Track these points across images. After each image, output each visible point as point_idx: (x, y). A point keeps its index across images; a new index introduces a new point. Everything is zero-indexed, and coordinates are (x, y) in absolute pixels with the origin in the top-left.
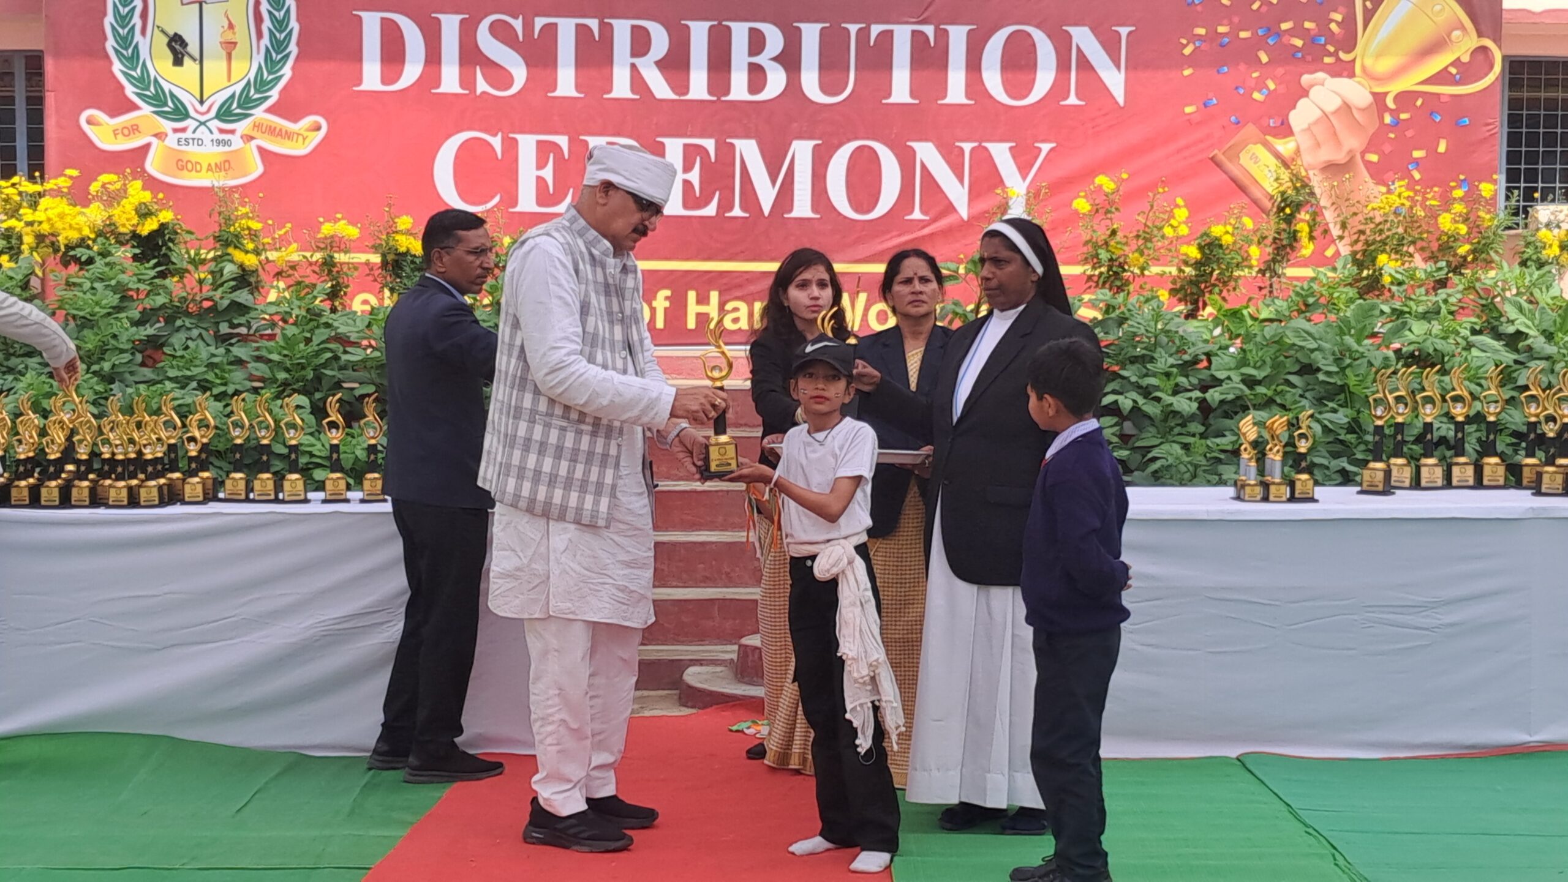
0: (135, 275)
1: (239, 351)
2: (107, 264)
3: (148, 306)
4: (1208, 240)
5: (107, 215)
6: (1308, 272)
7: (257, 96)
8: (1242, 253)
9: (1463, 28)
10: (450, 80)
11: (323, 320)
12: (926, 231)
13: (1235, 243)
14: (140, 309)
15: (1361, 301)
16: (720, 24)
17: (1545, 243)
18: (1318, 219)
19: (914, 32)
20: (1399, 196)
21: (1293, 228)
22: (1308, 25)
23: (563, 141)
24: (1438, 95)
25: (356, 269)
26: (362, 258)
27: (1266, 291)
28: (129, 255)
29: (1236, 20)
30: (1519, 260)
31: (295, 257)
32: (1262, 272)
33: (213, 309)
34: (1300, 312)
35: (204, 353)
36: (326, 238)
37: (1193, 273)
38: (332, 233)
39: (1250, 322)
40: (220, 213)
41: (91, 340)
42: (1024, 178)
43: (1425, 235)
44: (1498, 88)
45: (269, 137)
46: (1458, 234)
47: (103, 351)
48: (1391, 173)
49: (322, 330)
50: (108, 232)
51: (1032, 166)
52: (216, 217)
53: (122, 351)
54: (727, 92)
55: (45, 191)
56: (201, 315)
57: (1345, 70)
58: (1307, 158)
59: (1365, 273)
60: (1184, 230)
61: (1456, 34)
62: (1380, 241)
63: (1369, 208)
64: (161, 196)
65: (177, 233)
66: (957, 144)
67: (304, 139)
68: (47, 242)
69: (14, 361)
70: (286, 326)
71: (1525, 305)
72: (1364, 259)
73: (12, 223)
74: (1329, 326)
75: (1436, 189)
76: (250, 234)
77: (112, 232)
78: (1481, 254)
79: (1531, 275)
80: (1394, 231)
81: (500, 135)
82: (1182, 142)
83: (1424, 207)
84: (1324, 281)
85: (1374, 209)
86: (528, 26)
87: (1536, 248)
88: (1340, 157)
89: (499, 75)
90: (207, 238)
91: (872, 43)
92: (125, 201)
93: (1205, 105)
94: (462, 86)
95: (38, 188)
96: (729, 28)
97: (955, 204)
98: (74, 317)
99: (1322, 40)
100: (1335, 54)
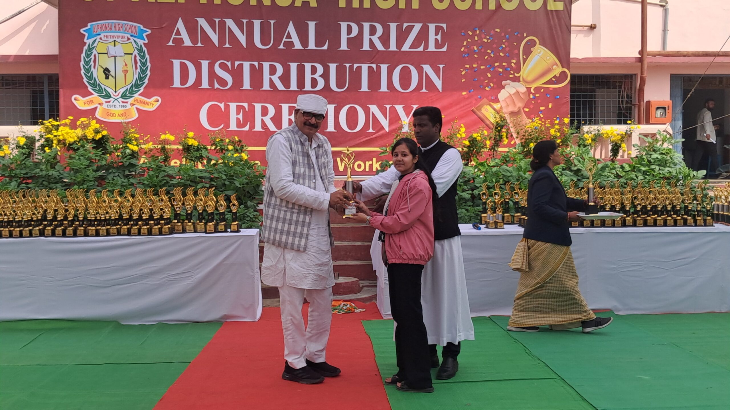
0: (94, 154)
1: (132, 181)
2: (84, 150)
3: (99, 165)
4: (472, 139)
5: (83, 133)
6: (506, 149)
7: (135, 90)
8: (484, 142)
9: (557, 65)
10: (205, 84)
11: (163, 169)
12: (374, 136)
13: (481, 139)
14: (96, 166)
15: (525, 159)
16: (301, 64)
17: (586, 139)
18: (509, 131)
19: (369, 67)
20: (537, 123)
21: (501, 134)
22: (504, 64)
23: (246, 105)
24: (549, 88)
25: (173, 151)
26: (175, 147)
27: (491, 156)
28: (91, 146)
29: (479, 62)
30: (577, 144)
31: (152, 147)
32: (490, 149)
33: (123, 166)
34: (504, 163)
35: (120, 181)
36: (162, 140)
37: (467, 150)
38: (164, 138)
39: (487, 167)
40: (124, 132)
41: (79, 177)
42: (408, 117)
43: (545, 136)
44: (569, 85)
45: (141, 104)
46: (557, 136)
47: (83, 182)
48: (533, 116)
49: (163, 173)
50: (83, 138)
51: (410, 113)
52: (123, 133)
53: (91, 181)
54: (304, 88)
55: (61, 124)
56: (118, 168)
57: (517, 79)
58: (505, 110)
59: (525, 150)
60: (464, 135)
61: (555, 67)
62: (531, 138)
63: (527, 127)
64: (103, 125)
65: (108, 139)
66: (385, 106)
67: (153, 105)
68: (62, 142)
69: (52, 185)
70: (149, 172)
71: (581, 160)
72: (525, 145)
73: (49, 136)
74: (514, 168)
75: (549, 120)
76: (135, 139)
77: (85, 139)
78: (565, 143)
79: (582, 150)
80: (535, 135)
81: (223, 103)
82: (462, 105)
83: (545, 127)
84: (512, 152)
85: (528, 127)
86: (233, 65)
87: (583, 140)
88: (516, 110)
89: (223, 82)
90: (119, 140)
91: (354, 70)
92: (89, 128)
93: (469, 92)
94: (209, 86)
95: (58, 123)
96: (304, 65)
97: (384, 127)
98: (73, 169)
99: (509, 69)
100: (513, 74)
